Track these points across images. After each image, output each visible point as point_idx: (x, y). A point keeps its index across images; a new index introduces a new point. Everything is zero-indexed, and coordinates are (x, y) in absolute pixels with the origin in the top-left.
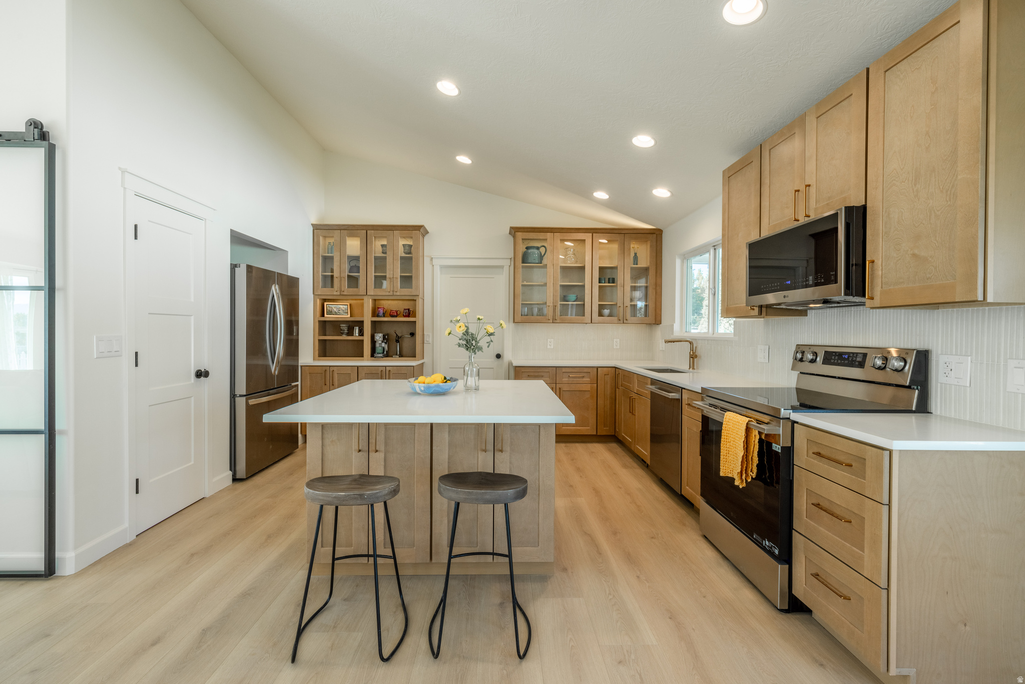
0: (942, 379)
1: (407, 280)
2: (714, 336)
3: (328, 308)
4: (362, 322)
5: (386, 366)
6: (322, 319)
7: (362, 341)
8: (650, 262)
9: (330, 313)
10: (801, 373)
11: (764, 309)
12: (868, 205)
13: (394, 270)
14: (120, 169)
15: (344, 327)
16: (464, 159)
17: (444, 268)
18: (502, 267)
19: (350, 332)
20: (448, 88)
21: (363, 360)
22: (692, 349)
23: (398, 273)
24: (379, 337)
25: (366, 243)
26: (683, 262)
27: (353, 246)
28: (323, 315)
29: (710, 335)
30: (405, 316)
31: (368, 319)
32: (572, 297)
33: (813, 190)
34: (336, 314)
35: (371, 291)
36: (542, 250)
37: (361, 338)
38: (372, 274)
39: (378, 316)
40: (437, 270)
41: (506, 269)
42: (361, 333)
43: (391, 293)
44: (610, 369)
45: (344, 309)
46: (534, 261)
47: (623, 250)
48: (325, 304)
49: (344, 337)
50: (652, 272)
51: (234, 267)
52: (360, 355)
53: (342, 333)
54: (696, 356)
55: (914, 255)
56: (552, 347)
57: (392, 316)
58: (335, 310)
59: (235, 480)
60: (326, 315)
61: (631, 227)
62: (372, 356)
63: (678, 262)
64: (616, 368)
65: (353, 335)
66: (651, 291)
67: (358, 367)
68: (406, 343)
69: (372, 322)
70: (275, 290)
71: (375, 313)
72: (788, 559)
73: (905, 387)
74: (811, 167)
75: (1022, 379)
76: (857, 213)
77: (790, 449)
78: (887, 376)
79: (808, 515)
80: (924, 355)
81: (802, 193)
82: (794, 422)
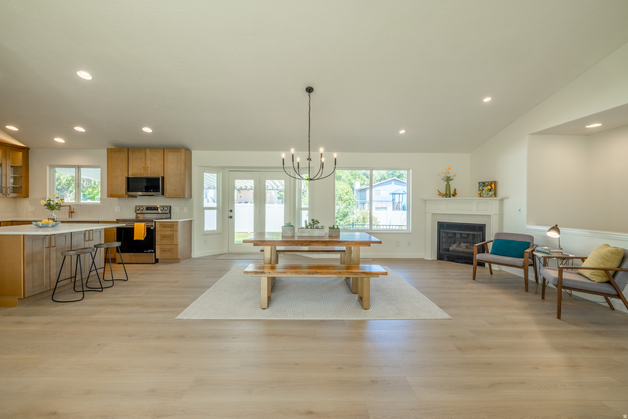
0: (173, 211)
2: (78, 203)
8: (22, 163)
10: (137, 213)
11: (129, 196)
12: (165, 177)
22: (70, 209)
26: (50, 168)
29: (77, 203)
33: (149, 168)
47: (5, 155)
50: (23, 169)
54: (74, 212)
55: (174, 189)
61: (4, 142)
63: (48, 168)
66: (22, 179)
72: (155, 252)
73: (167, 213)
74: (148, 163)
75: (186, 210)
76: (163, 178)
77: (155, 228)
78: (164, 212)
79: (160, 240)
80: (170, 207)
81: (145, 168)
82: (156, 222)
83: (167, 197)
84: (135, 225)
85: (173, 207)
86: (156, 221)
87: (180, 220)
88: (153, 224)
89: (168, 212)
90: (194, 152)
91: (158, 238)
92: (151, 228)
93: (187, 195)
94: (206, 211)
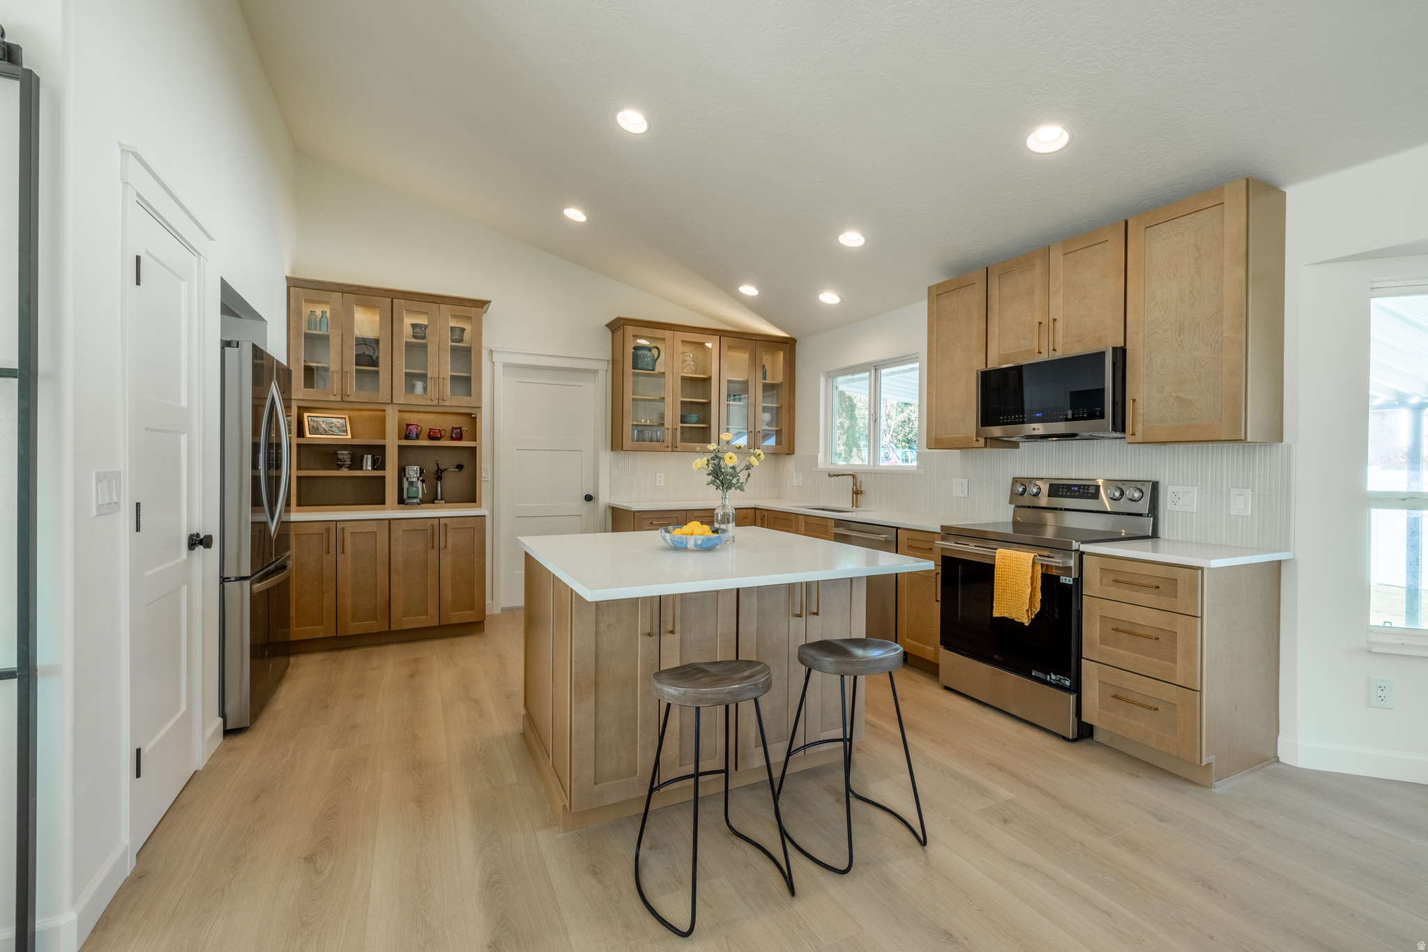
0: (1170, 506)
1: (465, 382)
2: (875, 468)
3: (311, 423)
4: (383, 447)
5: (439, 518)
6: (302, 441)
7: (383, 478)
8: (784, 379)
9: (315, 430)
10: (1017, 506)
11: (989, 440)
12: (1128, 347)
13: (441, 366)
14: (120, 144)
15: (344, 455)
16: (575, 214)
17: (507, 366)
18: (595, 372)
19: (356, 463)
20: (632, 121)
21: (385, 509)
22: (855, 484)
23: (447, 371)
24: (413, 472)
25: (391, 320)
26: (827, 381)
27: (366, 323)
28: (301, 433)
29: (871, 467)
30: (452, 439)
31: (392, 443)
32: (694, 417)
33: (1060, 324)
34: (326, 432)
35: (400, 397)
36: (655, 352)
37: (379, 473)
38: (401, 369)
39: (407, 437)
40: (499, 368)
41: (601, 375)
42: (379, 464)
43: (436, 402)
44: (749, 510)
45: (339, 425)
46: (646, 367)
47: (754, 361)
48: (306, 415)
49: (344, 472)
50: (785, 390)
51: (226, 344)
52: (380, 500)
53: (340, 467)
54: (861, 492)
55: (1178, 398)
56: (662, 484)
57: (431, 438)
58: (324, 426)
59: (228, 733)
60: (308, 435)
61: (761, 333)
62: (401, 501)
63: (822, 380)
64: (756, 509)
65: (361, 468)
66: (784, 413)
67: (390, 520)
68: (452, 480)
69: (400, 447)
70: (274, 390)
71: (406, 432)
72: (1076, 689)
73: (1141, 515)
74: (1057, 302)
75: (1242, 504)
76: (1121, 354)
77: (1079, 581)
78: (1124, 506)
79: (1104, 641)
80: (1155, 486)
81: (1046, 326)
82: (1083, 553)
83: (1139, 438)
84: (997, 555)
85: (1171, 489)
86: (1083, 548)
87: (1215, 563)
88: (1072, 563)
89: (1143, 507)
90: (1296, 196)
91: (1092, 630)
92: (1064, 580)
93: (1254, 428)
94: (1375, 512)
